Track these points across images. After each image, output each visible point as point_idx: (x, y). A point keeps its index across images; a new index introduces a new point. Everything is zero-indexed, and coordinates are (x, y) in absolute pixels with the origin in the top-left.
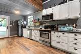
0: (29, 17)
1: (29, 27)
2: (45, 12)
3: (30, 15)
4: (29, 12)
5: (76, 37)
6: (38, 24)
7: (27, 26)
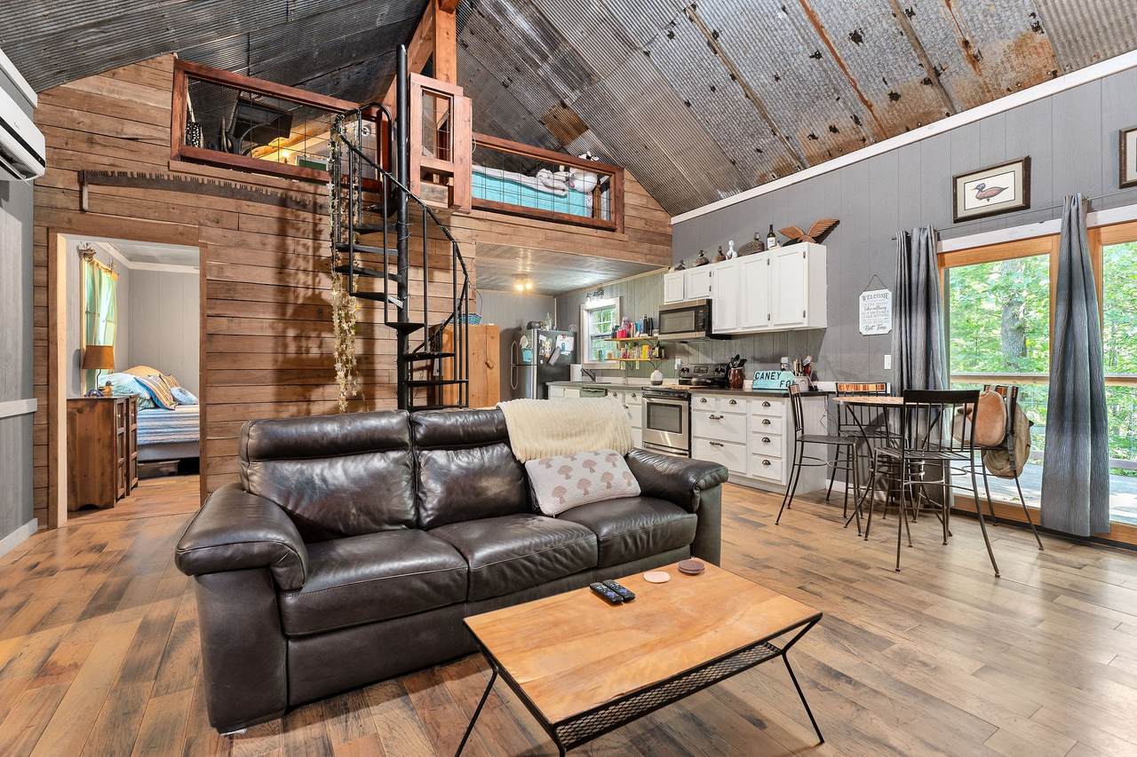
0: (592, 303)
1: (591, 373)
2: (681, 286)
3: (600, 292)
4: (587, 278)
5: (768, 411)
6: (643, 354)
7: (576, 370)
